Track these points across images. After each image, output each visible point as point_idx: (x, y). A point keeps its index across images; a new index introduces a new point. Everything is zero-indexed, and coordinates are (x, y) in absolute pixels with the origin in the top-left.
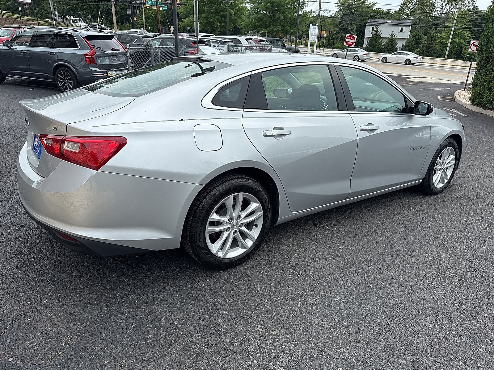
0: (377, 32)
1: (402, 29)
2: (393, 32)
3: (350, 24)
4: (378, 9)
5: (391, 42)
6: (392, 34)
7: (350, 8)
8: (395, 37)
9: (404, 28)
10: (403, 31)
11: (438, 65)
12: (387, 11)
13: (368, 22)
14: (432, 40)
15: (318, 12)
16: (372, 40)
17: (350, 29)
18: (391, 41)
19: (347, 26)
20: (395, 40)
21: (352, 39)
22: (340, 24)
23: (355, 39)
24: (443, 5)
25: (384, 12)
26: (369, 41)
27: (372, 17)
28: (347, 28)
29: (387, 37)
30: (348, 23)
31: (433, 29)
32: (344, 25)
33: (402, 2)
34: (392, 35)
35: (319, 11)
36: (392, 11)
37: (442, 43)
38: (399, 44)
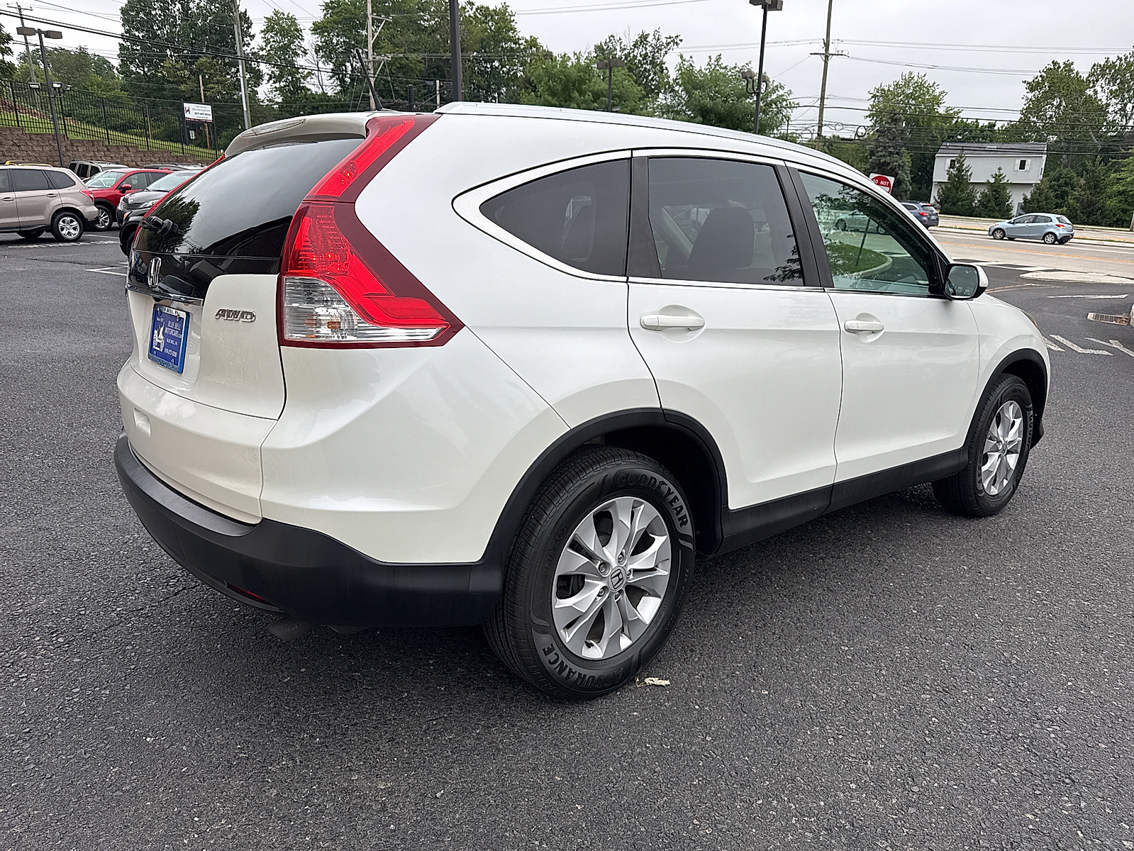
0: (960, 170)
1: (1022, 165)
2: (1000, 169)
3: (897, 153)
4: (965, 120)
5: (994, 193)
6: (996, 175)
7: (896, 119)
8: (1005, 181)
9: (1028, 162)
10: (1027, 167)
11: (1105, 243)
12: (986, 123)
13: (942, 147)
14: (1096, 187)
15: (816, 128)
16: (948, 189)
17: (897, 164)
18: (995, 191)
19: (888, 158)
20: (1004, 189)
21: (883, 185)
22: (872, 153)
23: (890, 184)
24: (1127, 108)
25: (980, 126)
26: (940, 191)
27: (951, 138)
28: (889, 163)
29: (985, 181)
30: (891, 153)
31: (1097, 163)
32: (881, 156)
33: (1025, 105)
34: (998, 177)
35: (819, 127)
36: (999, 125)
37: (1120, 193)
38: (1016, 199)
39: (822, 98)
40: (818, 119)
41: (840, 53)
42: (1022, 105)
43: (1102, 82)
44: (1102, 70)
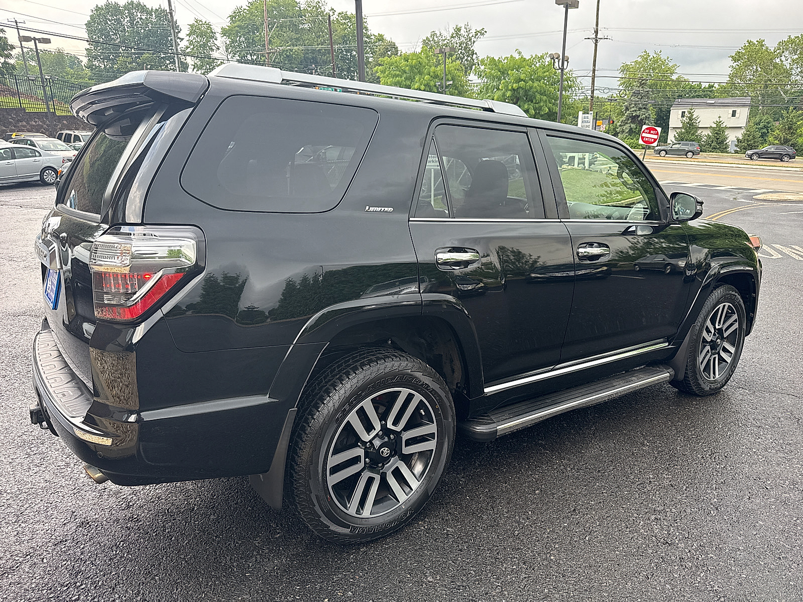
0: (690, 119)
1: (734, 112)
2: (719, 117)
3: (644, 108)
4: (691, 83)
5: (716, 135)
6: (717, 122)
7: (643, 84)
8: (724, 126)
9: (738, 110)
10: (737, 115)
12: (707, 85)
13: (675, 103)
14: (790, 128)
15: (590, 92)
16: (681, 133)
17: (644, 116)
18: (717, 133)
19: (638, 112)
20: (723, 131)
21: (653, 134)
22: (627, 109)
23: (658, 132)
25: (703, 87)
26: (676, 135)
27: (680, 96)
28: (639, 116)
29: (709, 126)
30: (640, 108)
31: (790, 111)
32: (633, 111)
33: (731, 71)
34: (718, 123)
35: (592, 91)
36: (715, 85)
38: (732, 137)
39: (594, 71)
40: (591, 85)
41: (606, 37)
42: (729, 71)
43: (787, 53)
44: (784, 46)
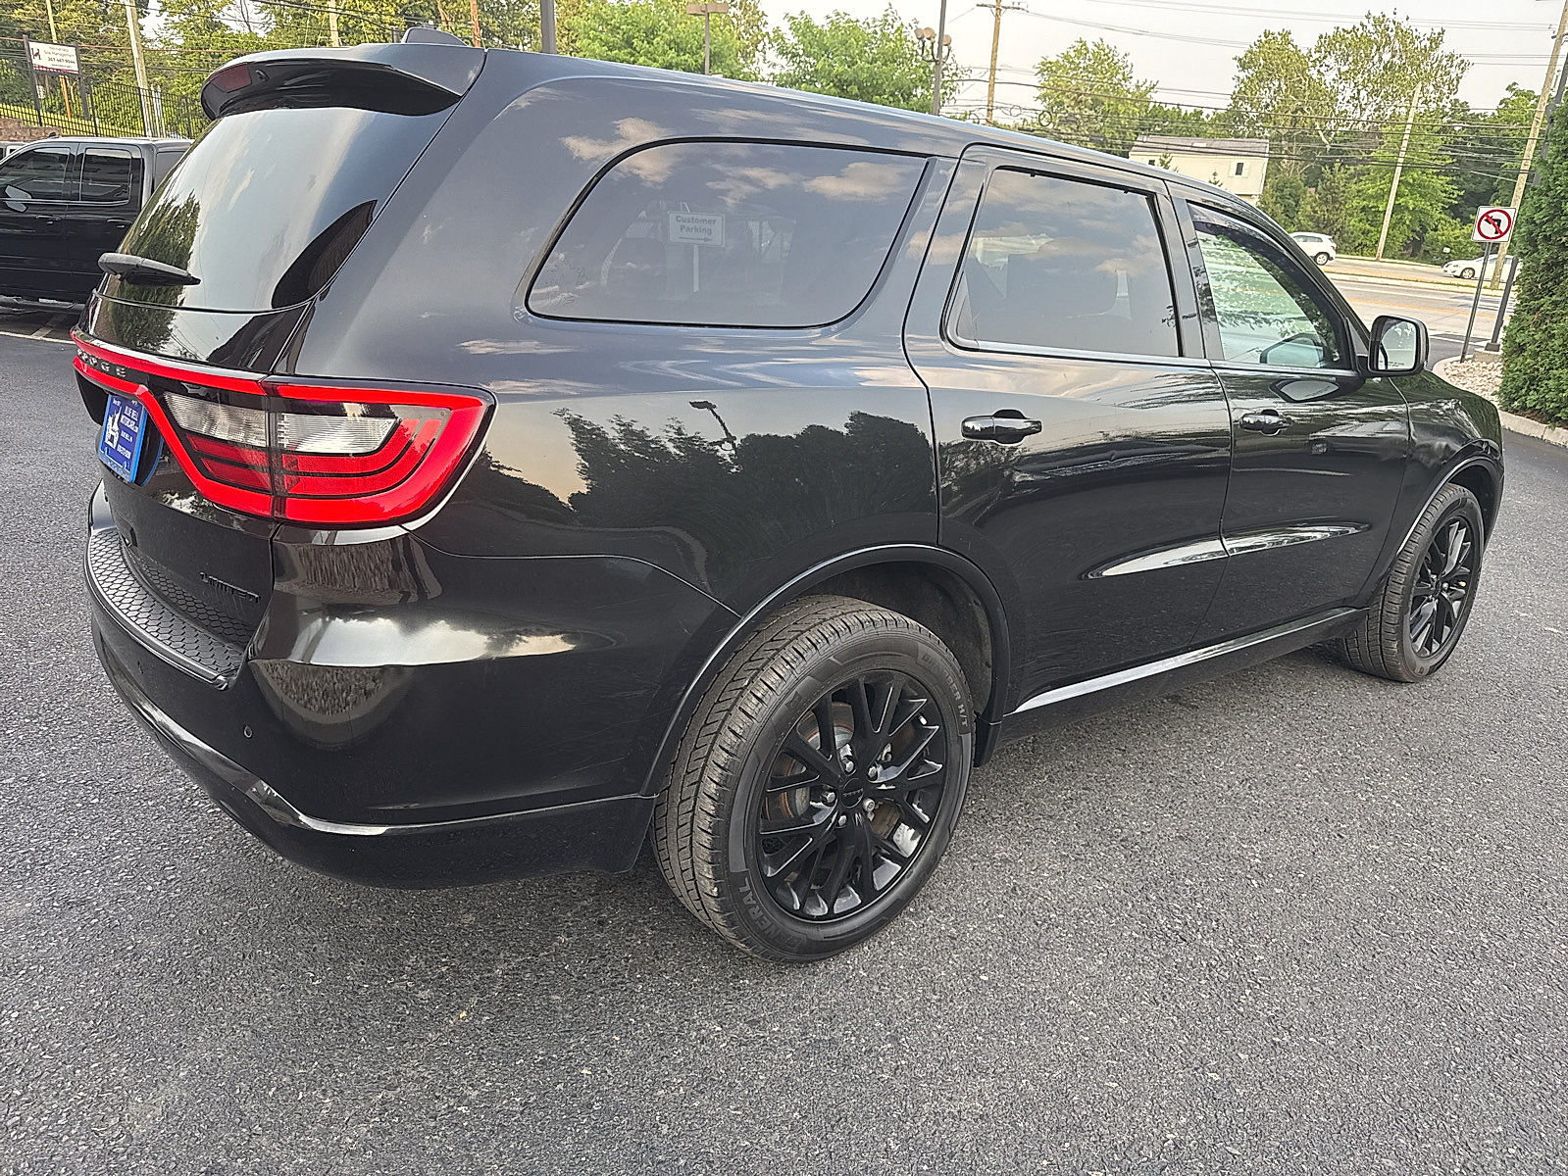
1: (1240, 166)
2: (1215, 174)
4: (1163, 105)
6: (1210, 182)
7: (1081, 101)
9: (1247, 164)
10: (1245, 172)
11: (1360, 279)
12: (1191, 110)
13: (1136, 143)
14: (1335, 201)
15: (985, 112)
24: (1361, 96)
25: (1183, 114)
27: (1143, 129)
31: (1336, 169)
33: (1235, 87)
35: (988, 110)
36: (1206, 112)
37: (1363, 209)
39: (993, 69)
40: (986, 99)
41: (1016, 5)
42: (1231, 87)
43: (1330, 61)
44: (1328, 44)
